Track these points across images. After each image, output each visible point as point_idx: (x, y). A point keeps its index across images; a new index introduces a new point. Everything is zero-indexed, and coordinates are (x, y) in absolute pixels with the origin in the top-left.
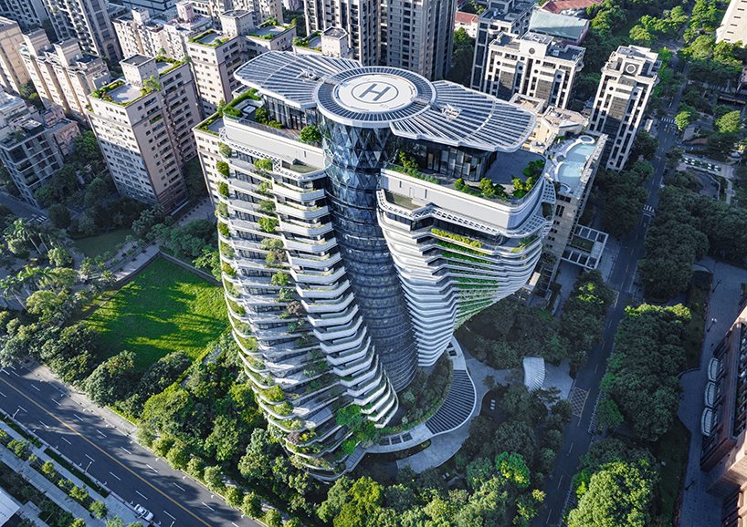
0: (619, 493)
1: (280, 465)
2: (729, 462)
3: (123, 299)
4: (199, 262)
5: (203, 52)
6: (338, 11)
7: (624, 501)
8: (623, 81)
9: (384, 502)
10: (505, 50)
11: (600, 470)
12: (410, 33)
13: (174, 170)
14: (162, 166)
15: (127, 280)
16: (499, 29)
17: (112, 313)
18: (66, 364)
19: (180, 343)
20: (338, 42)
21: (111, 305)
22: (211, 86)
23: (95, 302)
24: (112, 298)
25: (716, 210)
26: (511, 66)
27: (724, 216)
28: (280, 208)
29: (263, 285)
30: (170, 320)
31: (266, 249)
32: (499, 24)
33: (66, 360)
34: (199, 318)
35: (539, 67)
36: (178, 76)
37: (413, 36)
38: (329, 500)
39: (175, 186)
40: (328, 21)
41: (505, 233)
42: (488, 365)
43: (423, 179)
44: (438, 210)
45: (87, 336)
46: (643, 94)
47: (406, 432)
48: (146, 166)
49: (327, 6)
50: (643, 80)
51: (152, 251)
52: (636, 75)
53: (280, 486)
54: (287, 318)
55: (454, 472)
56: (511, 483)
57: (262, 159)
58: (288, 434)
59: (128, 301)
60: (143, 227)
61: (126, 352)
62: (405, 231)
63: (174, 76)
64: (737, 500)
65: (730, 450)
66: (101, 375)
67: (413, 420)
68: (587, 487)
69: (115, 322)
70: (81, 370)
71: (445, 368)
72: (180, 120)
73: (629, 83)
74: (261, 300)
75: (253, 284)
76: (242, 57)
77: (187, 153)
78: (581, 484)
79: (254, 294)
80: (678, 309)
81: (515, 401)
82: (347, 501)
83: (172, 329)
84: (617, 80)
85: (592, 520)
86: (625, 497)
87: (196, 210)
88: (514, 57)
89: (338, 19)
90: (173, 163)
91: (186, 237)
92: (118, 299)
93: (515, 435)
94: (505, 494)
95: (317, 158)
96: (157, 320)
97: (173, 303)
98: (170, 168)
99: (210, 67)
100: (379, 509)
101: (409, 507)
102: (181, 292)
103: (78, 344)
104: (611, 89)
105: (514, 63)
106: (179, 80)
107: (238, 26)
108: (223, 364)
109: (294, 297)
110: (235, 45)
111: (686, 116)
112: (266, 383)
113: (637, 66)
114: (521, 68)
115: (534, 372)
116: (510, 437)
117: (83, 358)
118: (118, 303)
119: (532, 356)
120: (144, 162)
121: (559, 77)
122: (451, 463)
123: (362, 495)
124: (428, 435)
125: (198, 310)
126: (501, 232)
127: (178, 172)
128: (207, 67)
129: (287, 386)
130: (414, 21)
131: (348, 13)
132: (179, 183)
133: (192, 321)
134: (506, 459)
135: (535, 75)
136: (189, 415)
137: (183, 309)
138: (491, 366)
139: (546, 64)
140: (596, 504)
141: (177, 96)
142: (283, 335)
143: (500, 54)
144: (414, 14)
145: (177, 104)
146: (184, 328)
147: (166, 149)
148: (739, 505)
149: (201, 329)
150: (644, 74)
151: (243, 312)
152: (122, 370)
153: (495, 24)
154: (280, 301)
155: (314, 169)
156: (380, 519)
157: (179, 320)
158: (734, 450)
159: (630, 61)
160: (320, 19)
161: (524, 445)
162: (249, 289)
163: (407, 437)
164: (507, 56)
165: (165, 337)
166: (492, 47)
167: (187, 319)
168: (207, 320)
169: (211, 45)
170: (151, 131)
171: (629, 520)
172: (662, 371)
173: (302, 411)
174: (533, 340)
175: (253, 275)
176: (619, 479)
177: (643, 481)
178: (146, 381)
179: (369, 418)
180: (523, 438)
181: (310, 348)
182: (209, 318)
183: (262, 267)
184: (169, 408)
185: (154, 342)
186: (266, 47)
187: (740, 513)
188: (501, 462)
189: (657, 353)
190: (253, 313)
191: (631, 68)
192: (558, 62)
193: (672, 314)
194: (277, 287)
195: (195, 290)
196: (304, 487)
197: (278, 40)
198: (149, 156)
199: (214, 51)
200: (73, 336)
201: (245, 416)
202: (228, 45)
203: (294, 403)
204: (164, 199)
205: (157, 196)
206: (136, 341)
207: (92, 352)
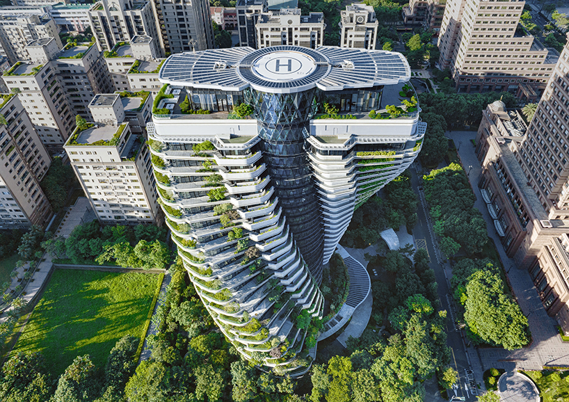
0: (487, 289)
1: (267, 380)
2: (527, 244)
3: (41, 317)
4: (100, 259)
5: (21, 82)
6: (123, 24)
7: (491, 292)
8: (357, 29)
9: (356, 367)
10: (269, 25)
11: (468, 281)
12: (187, 28)
13: (35, 191)
14: (26, 191)
15: (36, 300)
16: (254, 12)
17: (38, 333)
18: (25, 394)
19: (118, 330)
20: (149, 46)
21: (32, 326)
22: (37, 110)
23: (16, 330)
24: (31, 320)
25: (440, 99)
26: (277, 36)
27: (446, 101)
28: (226, 177)
29: (222, 244)
30: (98, 316)
31: (218, 215)
32: (252, 8)
33: (23, 390)
34: (123, 304)
35: (298, 33)
36: (12, 108)
37: (189, 31)
38: (315, 386)
39: (40, 206)
40: (115, 33)
41: (410, 139)
42: (357, 248)
43: (345, 118)
44: (358, 138)
45: (31, 360)
46: (373, 35)
47: (336, 315)
48: (13, 194)
49: (112, 21)
50: (370, 25)
51: (45, 267)
52: (365, 23)
53: (271, 396)
54: (246, 263)
55: (377, 327)
56: (424, 314)
57: (201, 142)
58: (269, 353)
59: (46, 318)
60: (29, 249)
61: (79, 357)
62: (339, 161)
63: (8, 108)
64: (539, 264)
65: (524, 237)
66: (69, 386)
67: (338, 304)
68: (467, 295)
69: (46, 339)
70: (43, 392)
71: (338, 260)
72: (24, 147)
73: (362, 29)
74: (222, 258)
75: (213, 247)
76: (56, 79)
77: (38, 174)
78: (462, 295)
79: (214, 255)
80: (453, 167)
81: (395, 262)
82: (331, 379)
83: (103, 322)
84: (354, 29)
85: (483, 313)
86: (491, 290)
87: (66, 219)
88: (277, 30)
89: (125, 30)
90: (33, 185)
91: (81, 242)
92: (35, 319)
93: (410, 282)
94: (425, 322)
95: (250, 128)
96: (86, 320)
97: (92, 302)
98: (33, 191)
99: (32, 94)
100: (354, 374)
101: (373, 362)
102: (93, 290)
103: (27, 372)
104: (351, 36)
105: (279, 33)
106: (14, 112)
107: (47, 53)
108: (168, 331)
109: (251, 243)
110: (48, 70)
111: (389, 45)
112: (243, 320)
113: (364, 17)
114: (285, 36)
115: (392, 239)
116: (408, 286)
117: (39, 380)
118: (39, 323)
119: (383, 230)
120: (11, 192)
121: (314, 36)
122: (372, 322)
123: (339, 370)
124: (351, 310)
125: (117, 298)
126: (408, 139)
127: (39, 192)
128: (28, 95)
129: (260, 316)
130: (187, 19)
131: (133, 23)
132: (42, 202)
133: (118, 308)
134: (412, 301)
135: (296, 39)
136: (171, 380)
137: (103, 303)
138: (359, 248)
139: (302, 29)
140: (479, 302)
141: (16, 126)
142: (247, 277)
143: (267, 29)
144: (186, 13)
145: (18, 133)
146: (114, 317)
147: (24, 176)
148: (541, 267)
149: (129, 312)
150: (369, 21)
151: (208, 273)
152: (86, 373)
153: (249, 9)
154: (239, 252)
155: (250, 137)
156: (360, 379)
157: (105, 312)
158: (527, 236)
159: (358, 14)
160: (108, 33)
161: (418, 287)
162: (208, 252)
163: (339, 318)
164: (272, 29)
165: (102, 331)
166: (258, 27)
167: (112, 309)
168: (131, 303)
169: (29, 75)
170: (9, 163)
171: (501, 302)
172: (466, 207)
173: (274, 330)
174: (380, 219)
175: (207, 240)
176: (483, 281)
177: (495, 276)
178: (112, 372)
179: (313, 315)
180: (415, 282)
181: (267, 280)
182: (132, 301)
183: (217, 230)
184: (152, 382)
185: (94, 339)
186: (79, 65)
187: (544, 271)
188: (411, 304)
189: (458, 198)
190: (218, 270)
191: (360, 19)
192: (311, 26)
193: (450, 170)
194: (234, 241)
195: (105, 283)
196: (291, 387)
197: (87, 57)
198: (13, 184)
199: (34, 79)
200: (18, 367)
201: (215, 359)
202: (43, 71)
203: (267, 326)
204: (35, 219)
205: (29, 218)
206: (77, 346)
207: (43, 371)
